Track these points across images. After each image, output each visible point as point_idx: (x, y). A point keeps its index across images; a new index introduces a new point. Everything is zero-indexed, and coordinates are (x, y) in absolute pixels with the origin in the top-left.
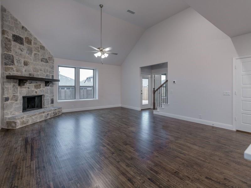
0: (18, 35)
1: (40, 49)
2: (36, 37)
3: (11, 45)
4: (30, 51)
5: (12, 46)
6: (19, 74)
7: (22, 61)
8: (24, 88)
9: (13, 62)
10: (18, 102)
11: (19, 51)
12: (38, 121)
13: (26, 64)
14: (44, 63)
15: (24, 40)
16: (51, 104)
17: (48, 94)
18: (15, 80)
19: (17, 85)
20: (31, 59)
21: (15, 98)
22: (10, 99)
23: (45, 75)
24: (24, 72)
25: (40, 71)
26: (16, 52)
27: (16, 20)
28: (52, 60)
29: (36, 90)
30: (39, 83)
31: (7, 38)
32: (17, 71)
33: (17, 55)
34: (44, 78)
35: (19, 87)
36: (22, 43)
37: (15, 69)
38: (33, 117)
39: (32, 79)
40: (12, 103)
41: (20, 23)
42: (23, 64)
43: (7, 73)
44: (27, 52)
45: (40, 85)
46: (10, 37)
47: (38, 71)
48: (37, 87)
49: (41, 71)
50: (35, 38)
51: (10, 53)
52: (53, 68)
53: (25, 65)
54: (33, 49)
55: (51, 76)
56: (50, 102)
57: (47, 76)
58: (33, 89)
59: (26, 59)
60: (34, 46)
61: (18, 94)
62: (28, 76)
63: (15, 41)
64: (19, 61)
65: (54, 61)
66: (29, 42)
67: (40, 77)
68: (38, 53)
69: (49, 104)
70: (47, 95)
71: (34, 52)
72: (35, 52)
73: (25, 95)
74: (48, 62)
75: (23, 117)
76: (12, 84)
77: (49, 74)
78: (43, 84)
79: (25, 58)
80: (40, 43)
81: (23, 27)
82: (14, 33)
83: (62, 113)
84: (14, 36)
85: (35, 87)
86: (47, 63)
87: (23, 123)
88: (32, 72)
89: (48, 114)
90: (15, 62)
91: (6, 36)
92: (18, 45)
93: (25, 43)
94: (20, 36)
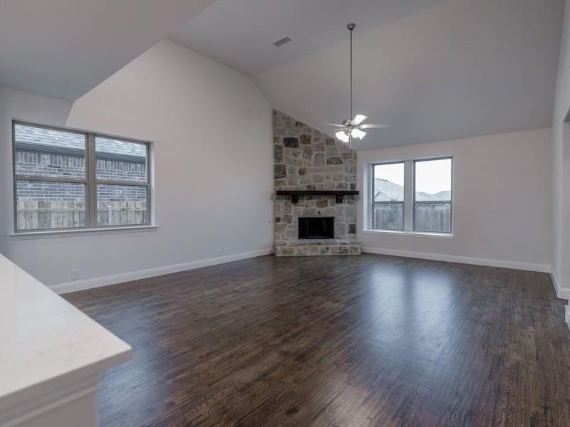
0: (290, 136)
1: (325, 146)
2: (317, 129)
3: (281, 152)
4: (308, 153)
5: (283, 154)
6: (293, 188)
7: (298, 168)
8: (299, 205)
9: (284, 173)
10: (292, 224)
11: (293, 157)
12: (308, 254)
13: (302, 172)
14: (333, 166)
15: (299, 139)
16: (349, 233)
17: (342, 215)
18: (288, 196)
19: (289, 202)
20: (309, 165)
21: (288, 219)
22: (282, 220)
23: (336, 185)
24: (300, 184)
25: (325, 180)
26: (289, 160)
27: (289, 118)
28: (351, 157)
29: (320, 210)
30: (324, 198)
31: (277, 146)
32: (290, 184)
33: (290, 164)
34: (334, 190)
35: (292, 205)
36: (296, 146)
37: (287, 182)
38: (300, 248)
39: (312, 193)
40: (285, 225)
41: (293, 119)
42: (298, 174)
43: (278, 188)
44: (303, 156)
45: (326, 201)
46: (281, 143)
47: (322, 180)
48: (320, 204)
49: (328, 180)
50: (317, 132)
51: (281, 163)
52: (354, 170)
53: (300, 174)
54: (313, 149)
55: (349, 186)
56: (347, 230)
57: (340, 186)
58: (313, 208)
59: (303, 166)
60: (315, 143)
61: (292, 214)
62: (305, 190)
63: (287, 145)
64: (292, 171)
65: (355, 158)
66: (306, 140)
67: (325, 189)
68: (322, 152)
69: (344, 233)
70: (339, 217)
71: (315, 153)
72: (317, 152)
73: (301, 216)
74: (341, 163)
75: (285, 244)
76: (284, 201)
77: (343, 182)
78: (330, 201)
79: (300, 165)
80: (326, 136)
81: (297, 124)
82: (285, 137)
83: (363, 253)
84: (285, 140)
85: (317, 204)
86: (341, 165)
87: (285, 251)
88: (312, 183)
89: (327, 249)
90: (287, 172)
91: (277, 144)
92: (291, 150)
93: (300, 145)
94: (293, 137)
